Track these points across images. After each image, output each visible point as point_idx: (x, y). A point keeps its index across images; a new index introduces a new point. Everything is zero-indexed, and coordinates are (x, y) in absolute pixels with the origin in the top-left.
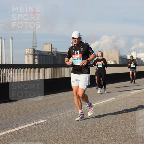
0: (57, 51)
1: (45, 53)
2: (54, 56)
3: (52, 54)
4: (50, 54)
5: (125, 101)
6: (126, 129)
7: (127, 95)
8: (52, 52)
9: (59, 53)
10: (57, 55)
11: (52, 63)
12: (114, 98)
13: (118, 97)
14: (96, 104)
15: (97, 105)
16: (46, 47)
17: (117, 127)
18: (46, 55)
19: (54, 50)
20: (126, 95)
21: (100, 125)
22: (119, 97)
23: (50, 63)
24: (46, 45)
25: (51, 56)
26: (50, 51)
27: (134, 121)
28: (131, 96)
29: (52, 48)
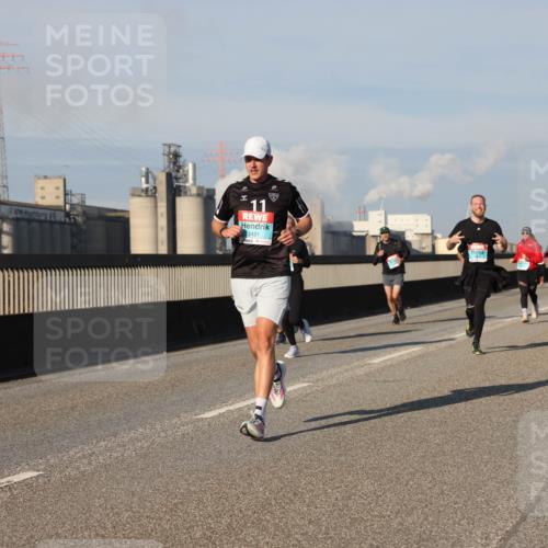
0: (88, 203)
1: (41, 211)
2: (75, 224)
3: (68, 214)
4: (60, 217)
5: (346, 395)
6: (349, 498)
7: (350, 373)
8: (68, 207)
9: (96, 213)
10: (88, 218)
11: (68, 252)
12: (306, 385)
13: (318, 380)
14: (237, 406)
15: (240, 409)
16: (42, 188)
17: (312, 491)
18: (43, 218)
19: (75, 200)
20: (347, 370)
21: (250, 484)
22: (322, 379)
23: (58, 252)
24: (45, 181)
25: (61, 223)
26: (60, 202)
27: (376, 468)
28: (366, 375)
29: (65, 194)
